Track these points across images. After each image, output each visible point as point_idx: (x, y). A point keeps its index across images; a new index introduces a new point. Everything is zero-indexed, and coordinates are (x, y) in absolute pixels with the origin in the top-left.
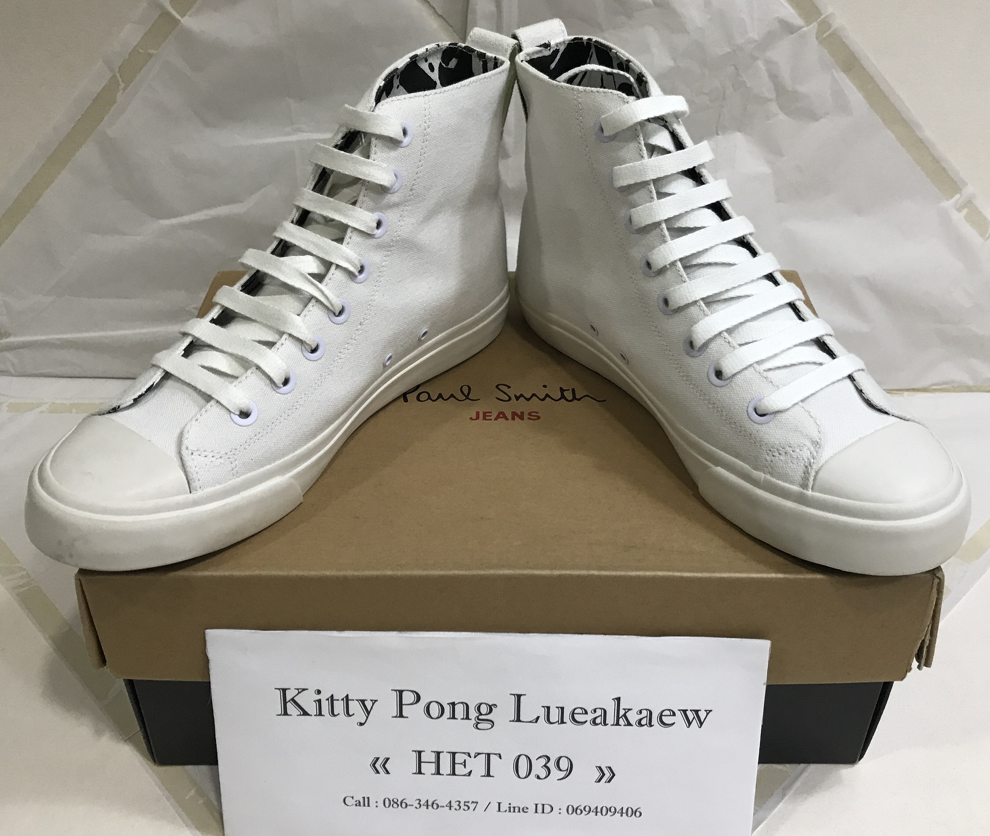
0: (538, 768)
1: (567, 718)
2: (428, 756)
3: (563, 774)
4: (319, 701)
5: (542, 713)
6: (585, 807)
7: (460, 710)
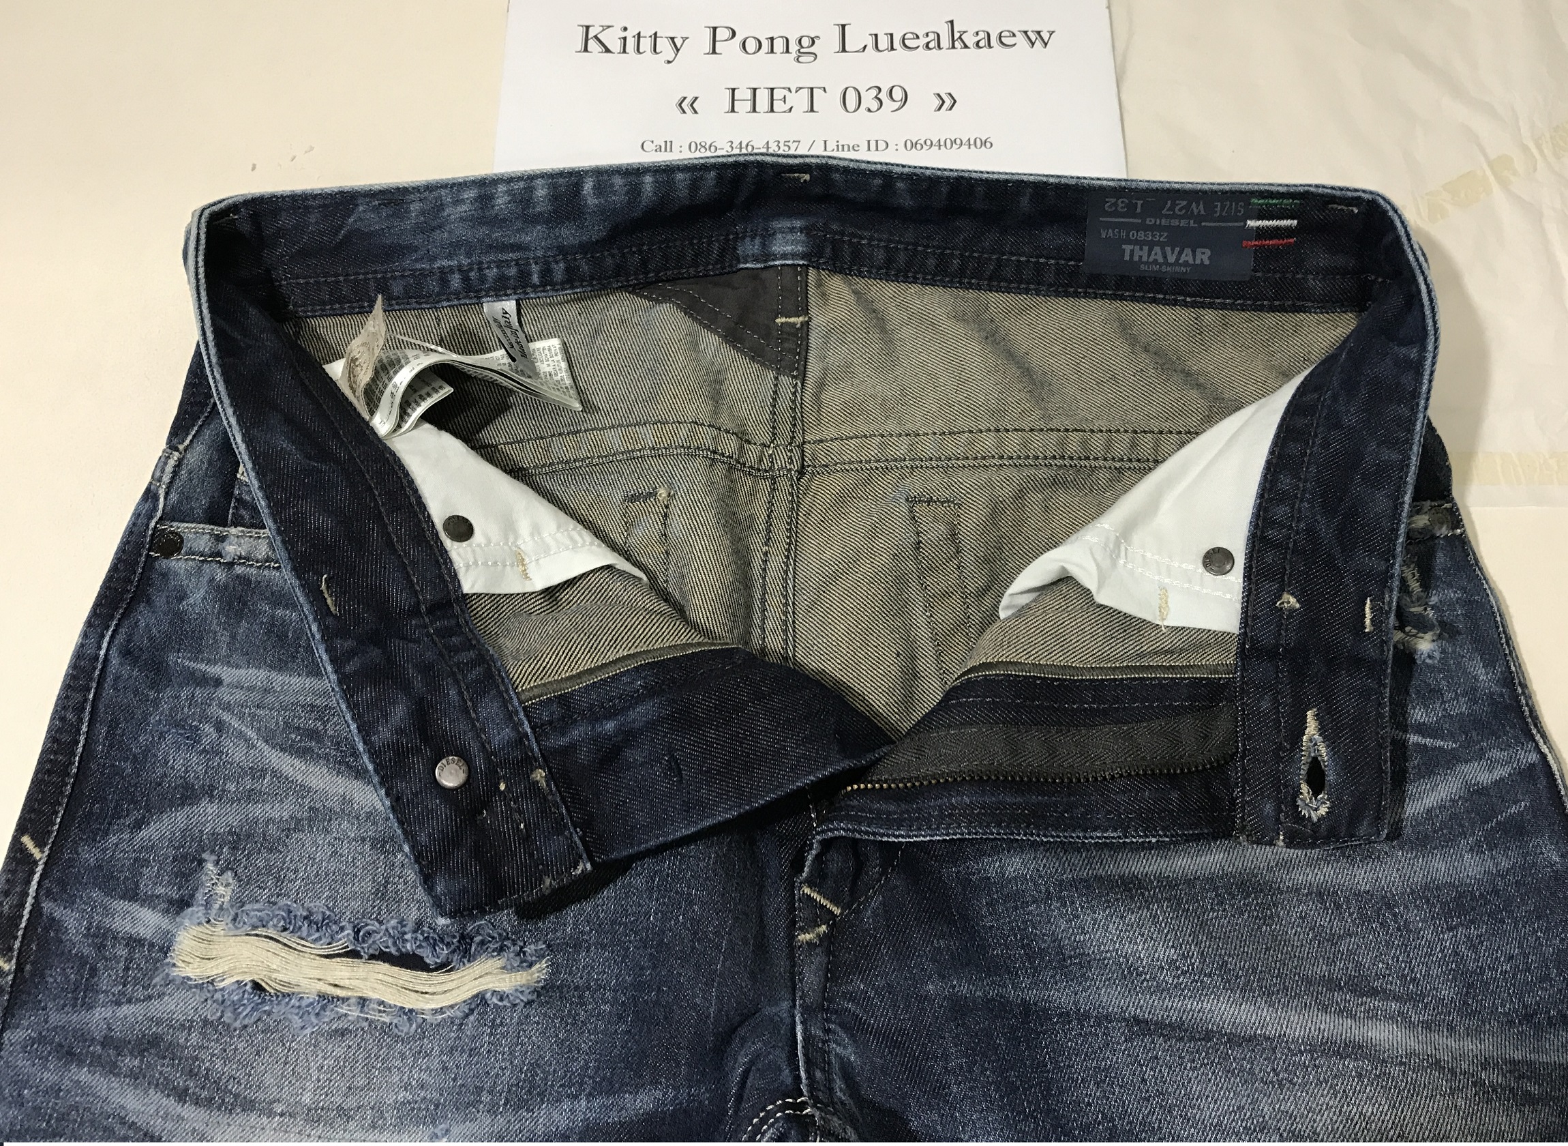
0: (868, 100)
1: (897, 44)
2: (743, 94)
3: (897, 105)
4: (625, 39)
5: (870, 42)
6: (925, 142)
7: (779, 45)
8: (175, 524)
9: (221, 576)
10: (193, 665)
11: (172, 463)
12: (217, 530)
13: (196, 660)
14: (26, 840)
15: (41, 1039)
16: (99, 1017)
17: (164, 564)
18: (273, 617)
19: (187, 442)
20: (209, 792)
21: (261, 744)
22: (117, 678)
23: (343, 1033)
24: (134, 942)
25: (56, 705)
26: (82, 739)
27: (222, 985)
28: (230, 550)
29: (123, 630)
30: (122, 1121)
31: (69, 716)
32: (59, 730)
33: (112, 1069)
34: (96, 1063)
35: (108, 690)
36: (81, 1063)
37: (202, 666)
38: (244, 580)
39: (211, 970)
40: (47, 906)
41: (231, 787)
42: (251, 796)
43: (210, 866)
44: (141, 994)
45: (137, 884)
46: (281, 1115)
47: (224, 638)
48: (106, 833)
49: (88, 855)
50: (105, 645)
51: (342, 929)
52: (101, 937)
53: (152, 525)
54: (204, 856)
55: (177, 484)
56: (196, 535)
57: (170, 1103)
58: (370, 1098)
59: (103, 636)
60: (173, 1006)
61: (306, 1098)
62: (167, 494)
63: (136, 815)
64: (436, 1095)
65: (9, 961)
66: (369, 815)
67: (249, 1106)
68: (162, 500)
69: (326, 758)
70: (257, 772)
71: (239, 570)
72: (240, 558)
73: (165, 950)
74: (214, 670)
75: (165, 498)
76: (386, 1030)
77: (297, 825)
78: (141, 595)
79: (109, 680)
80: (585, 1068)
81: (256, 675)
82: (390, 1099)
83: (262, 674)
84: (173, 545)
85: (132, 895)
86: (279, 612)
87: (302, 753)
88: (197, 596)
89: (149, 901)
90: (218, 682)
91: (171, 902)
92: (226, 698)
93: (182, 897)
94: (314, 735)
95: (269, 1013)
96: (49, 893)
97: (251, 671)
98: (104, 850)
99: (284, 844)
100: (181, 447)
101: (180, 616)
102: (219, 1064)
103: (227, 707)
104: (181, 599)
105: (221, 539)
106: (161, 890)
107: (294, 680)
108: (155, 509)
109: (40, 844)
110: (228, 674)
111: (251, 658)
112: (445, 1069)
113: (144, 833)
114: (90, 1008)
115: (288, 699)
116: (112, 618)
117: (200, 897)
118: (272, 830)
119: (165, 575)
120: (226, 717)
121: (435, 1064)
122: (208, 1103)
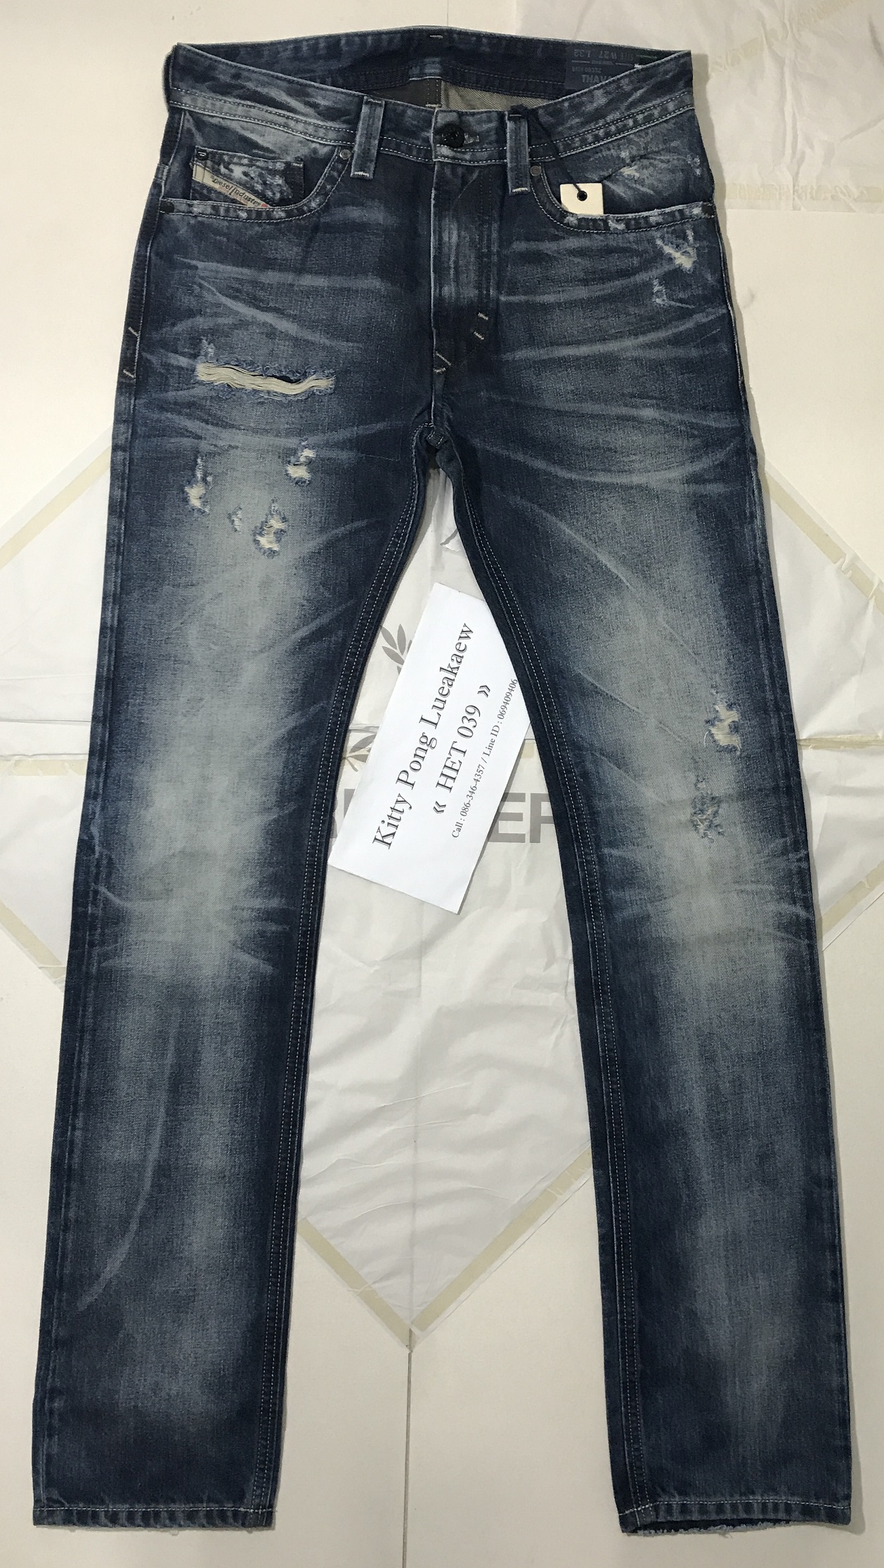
8: (170, 199)
9: (192, 222)
10: (185, 260)
11: (166, 171)
12: (189, 202)
13: (185, 258)
14: (130, 328)
15: (150, 403)
16: (171, 395)
17: (167, 216)
18: (216, 239)
19: (171, 161)
20: (200, 312)
21: (218, 294)
22: (155, 265)
23: (262, 403)
24: (180, 368)
25: (132, 276)
26: (145, 289)
27: (216, 384)
28: (196, 210)
29: (155, 245)
30: (187, 431)
31: (139, 280)
32: (135, 286)
33: (180, 413)
34: (172, 411)
35: (153, 270)
36: (167, 411)
37: (189, 261)
38: (202, 223)
39: (212, 378)
40: (144, 354)
41: (208, 310)
42: (216, 315)
43: (204, 341)
44: (185, 387)
45: (176, 347)
46: (244, 430)
47: (196, 250)
48: (161, 328)
49: (156, 336)
50: (149, 251)
51: (258, 366)
52: (167, 366)
53: (160, 199)
54: (202, 337)
55: (169, 181)
56: (180, 203)
57: (203, 424)
58: (275, 426)
59: (147, 247)
60: (198, 391)
61: (252, 425)
62: (165, 185)
63: (172, 321)
64: (299, 426)
65: (133, 374)
66: (263, 324)
67: (232, 426)
68: (163, 188)
69: (244, 300)
70: (218, 305)
71: (199, 219)
72: (200, 213)
73: (193, 370)
74: (194, 262)
75: (165, 186)
76: (278, 402)
77: (235, 327)
78: (159, 230)
79: (153, 267)
80: (355, 415)
81: (213, 265)
82: (282, 427)
83: (215, 264)
84: (171, 208)
85: (176, 352)
86: (218, 237)
87: (234, 298)
88: (183, 231)
89: (183, 354)
90: (196, 268)
91: (191, 354)
92: (202, 275)
93: (195, 354)
94: (238, 290)
95: (234, 395)
96: (144, 350)
97: (211, 263)
98: (162, 334)
99: (231, 334)
100: (170, 164)
101: (177, 239)
102: (219, 412)
103: (202, 278)
104: (177, 232)
105: (190, 206)
106: (186, 350)
107: (229, 267)
108: (161, 192)
109: (137, 331)
110: (200, 265)
111: (208, 257)
112: (301, 417)
113: (176, 328)
114: (167, 391)
115: (226, 276)
116: (149, 239)
117: (202, 353)
118: (226, 328)
119: (168, 222)
120: (202, 282)
121: (298, 416)
122: (217, 425)
